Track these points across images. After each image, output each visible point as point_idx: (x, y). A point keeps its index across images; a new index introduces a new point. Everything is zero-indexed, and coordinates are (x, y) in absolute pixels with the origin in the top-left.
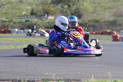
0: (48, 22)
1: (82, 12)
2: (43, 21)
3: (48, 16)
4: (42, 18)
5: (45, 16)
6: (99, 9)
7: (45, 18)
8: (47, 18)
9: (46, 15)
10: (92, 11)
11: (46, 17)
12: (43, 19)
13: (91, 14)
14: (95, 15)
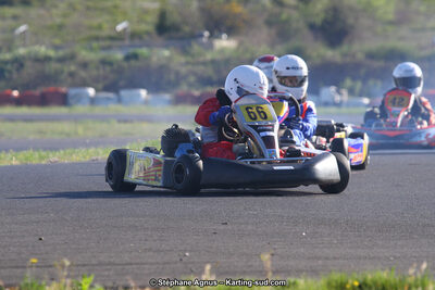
0: (213, 62)
1: (351, 21)
2: (193, 56)
3: (212, 36)
4: (190, 45)
5: (202, 36)
6: (423, 8)
7: (202, 44)
8: (210, 46)
9: (206, 34)
10: (391, 17)
11: (204, 40)
12: (196, 48)
13: (390, 29)
14: (404, 31)
